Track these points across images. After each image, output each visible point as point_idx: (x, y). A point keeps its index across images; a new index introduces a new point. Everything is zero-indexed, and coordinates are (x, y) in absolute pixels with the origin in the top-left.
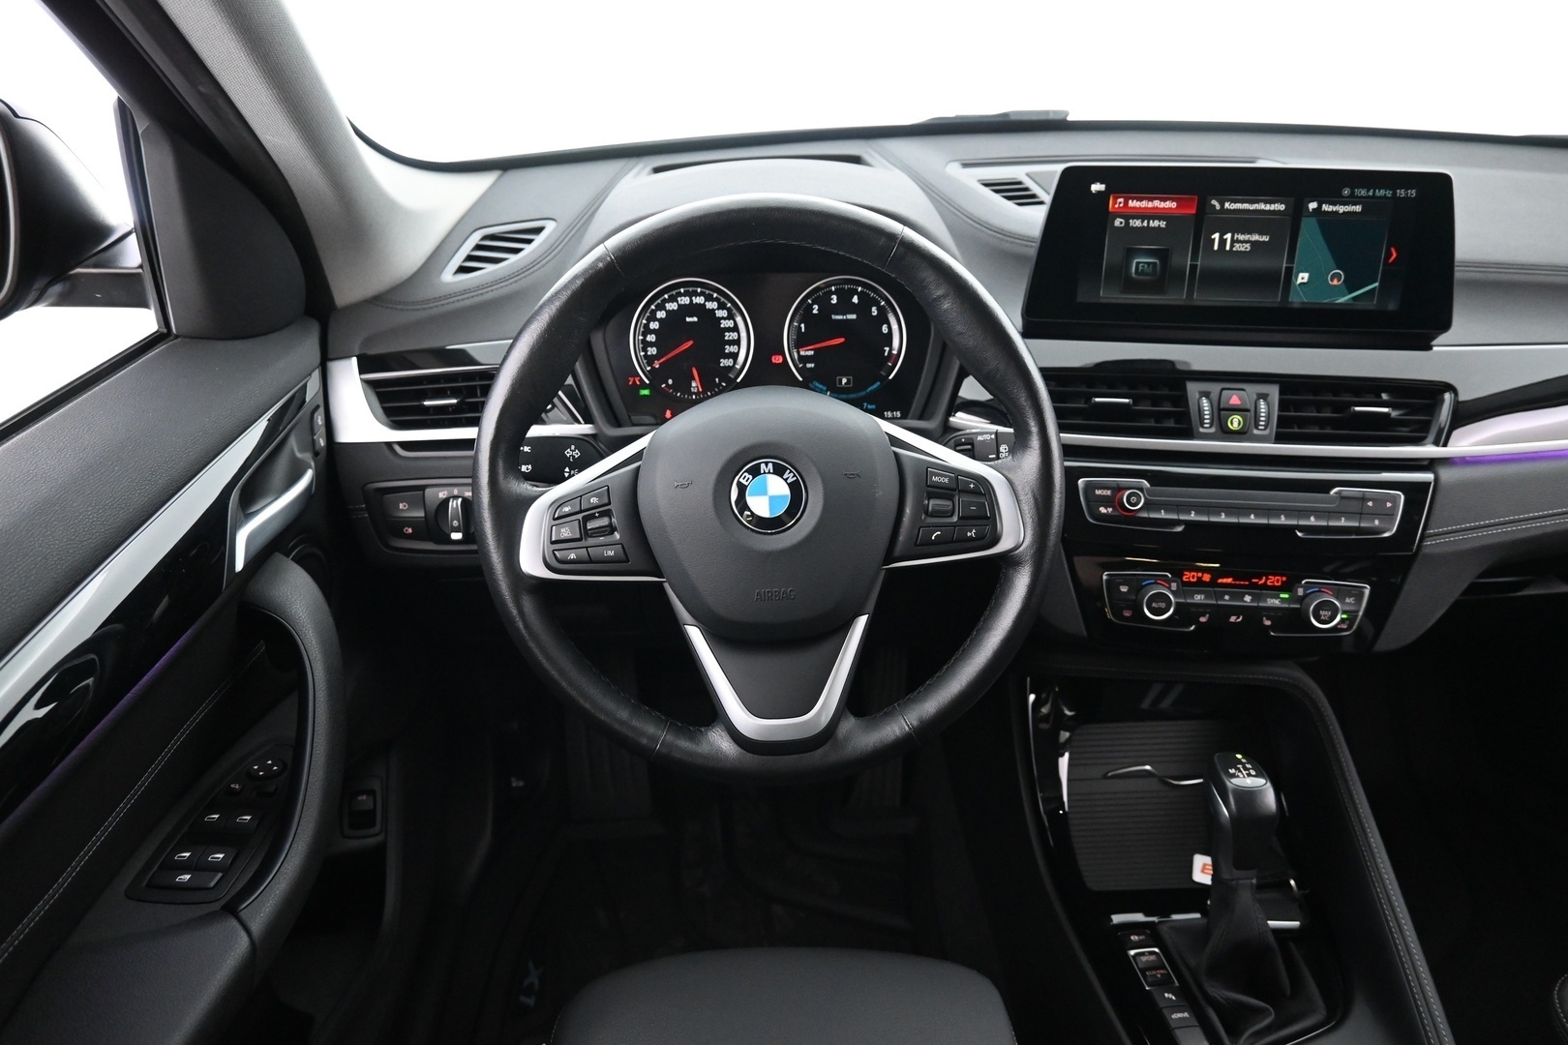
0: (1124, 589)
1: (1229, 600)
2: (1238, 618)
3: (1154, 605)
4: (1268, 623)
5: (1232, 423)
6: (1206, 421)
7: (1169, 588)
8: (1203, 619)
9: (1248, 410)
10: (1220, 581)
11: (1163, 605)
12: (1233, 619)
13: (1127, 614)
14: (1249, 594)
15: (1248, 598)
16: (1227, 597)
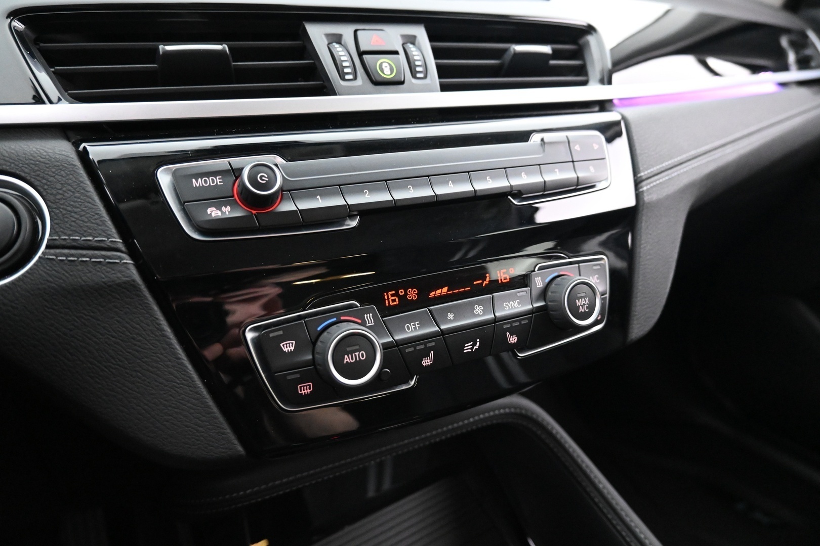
0: (288, 347)
1: (455, 320)
2: (474, 345)
3: (347, 359)
4: (513, 339)
5: (382, 70)
6: (346, 70)
7: (363, 324)
8: (427, 362)
9: (396, 53)
10: (432, 294)
11: (361, 355)
12: (468, 348)
13: (305, 390)
14: (479, 303)
15: (478, 309)
16: (451, 316)
